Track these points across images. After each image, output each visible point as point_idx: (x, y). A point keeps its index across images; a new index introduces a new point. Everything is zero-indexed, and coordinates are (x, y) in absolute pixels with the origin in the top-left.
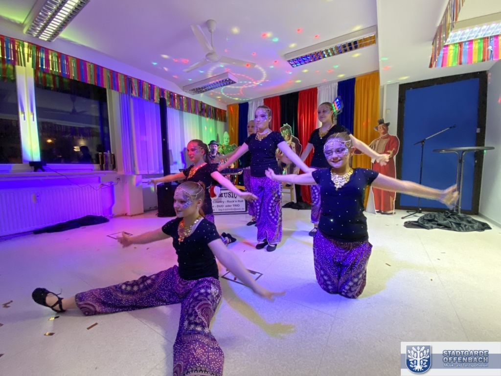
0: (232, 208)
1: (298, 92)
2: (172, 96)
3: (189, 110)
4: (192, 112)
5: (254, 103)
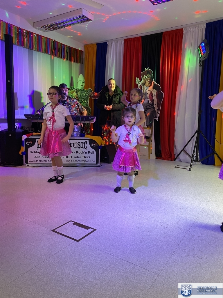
0: (81, 160)
1: (163, 33)
2: (20, 33)
3: (40, 49)
4: (42, 52)
5: (113, 44)
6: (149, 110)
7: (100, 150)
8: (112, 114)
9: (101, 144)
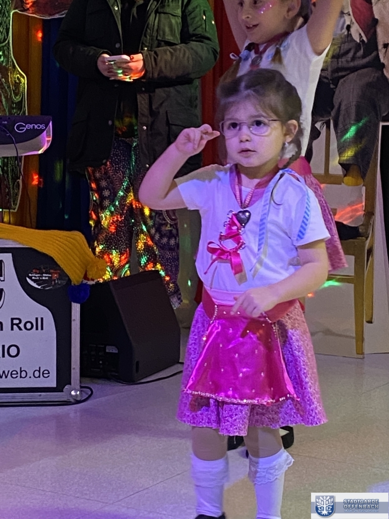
6: (352, 76)
7: (76, 308)
8: (142, 100)
9: (86, 277)
